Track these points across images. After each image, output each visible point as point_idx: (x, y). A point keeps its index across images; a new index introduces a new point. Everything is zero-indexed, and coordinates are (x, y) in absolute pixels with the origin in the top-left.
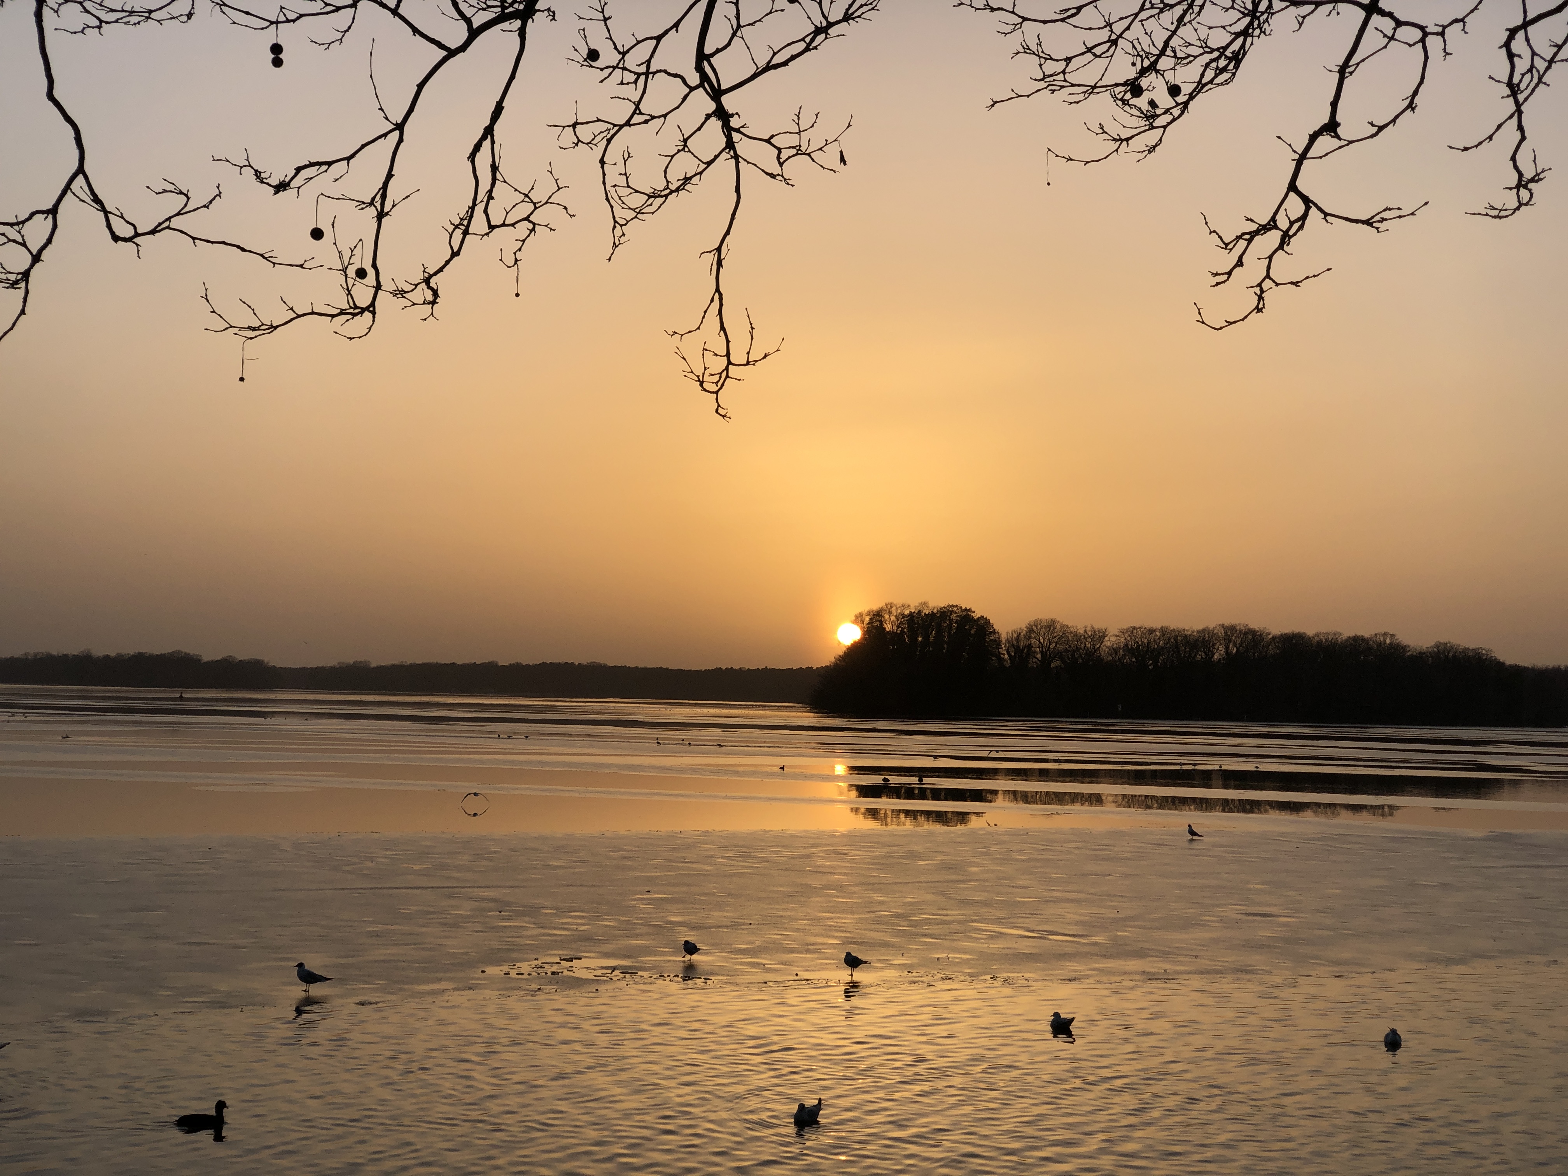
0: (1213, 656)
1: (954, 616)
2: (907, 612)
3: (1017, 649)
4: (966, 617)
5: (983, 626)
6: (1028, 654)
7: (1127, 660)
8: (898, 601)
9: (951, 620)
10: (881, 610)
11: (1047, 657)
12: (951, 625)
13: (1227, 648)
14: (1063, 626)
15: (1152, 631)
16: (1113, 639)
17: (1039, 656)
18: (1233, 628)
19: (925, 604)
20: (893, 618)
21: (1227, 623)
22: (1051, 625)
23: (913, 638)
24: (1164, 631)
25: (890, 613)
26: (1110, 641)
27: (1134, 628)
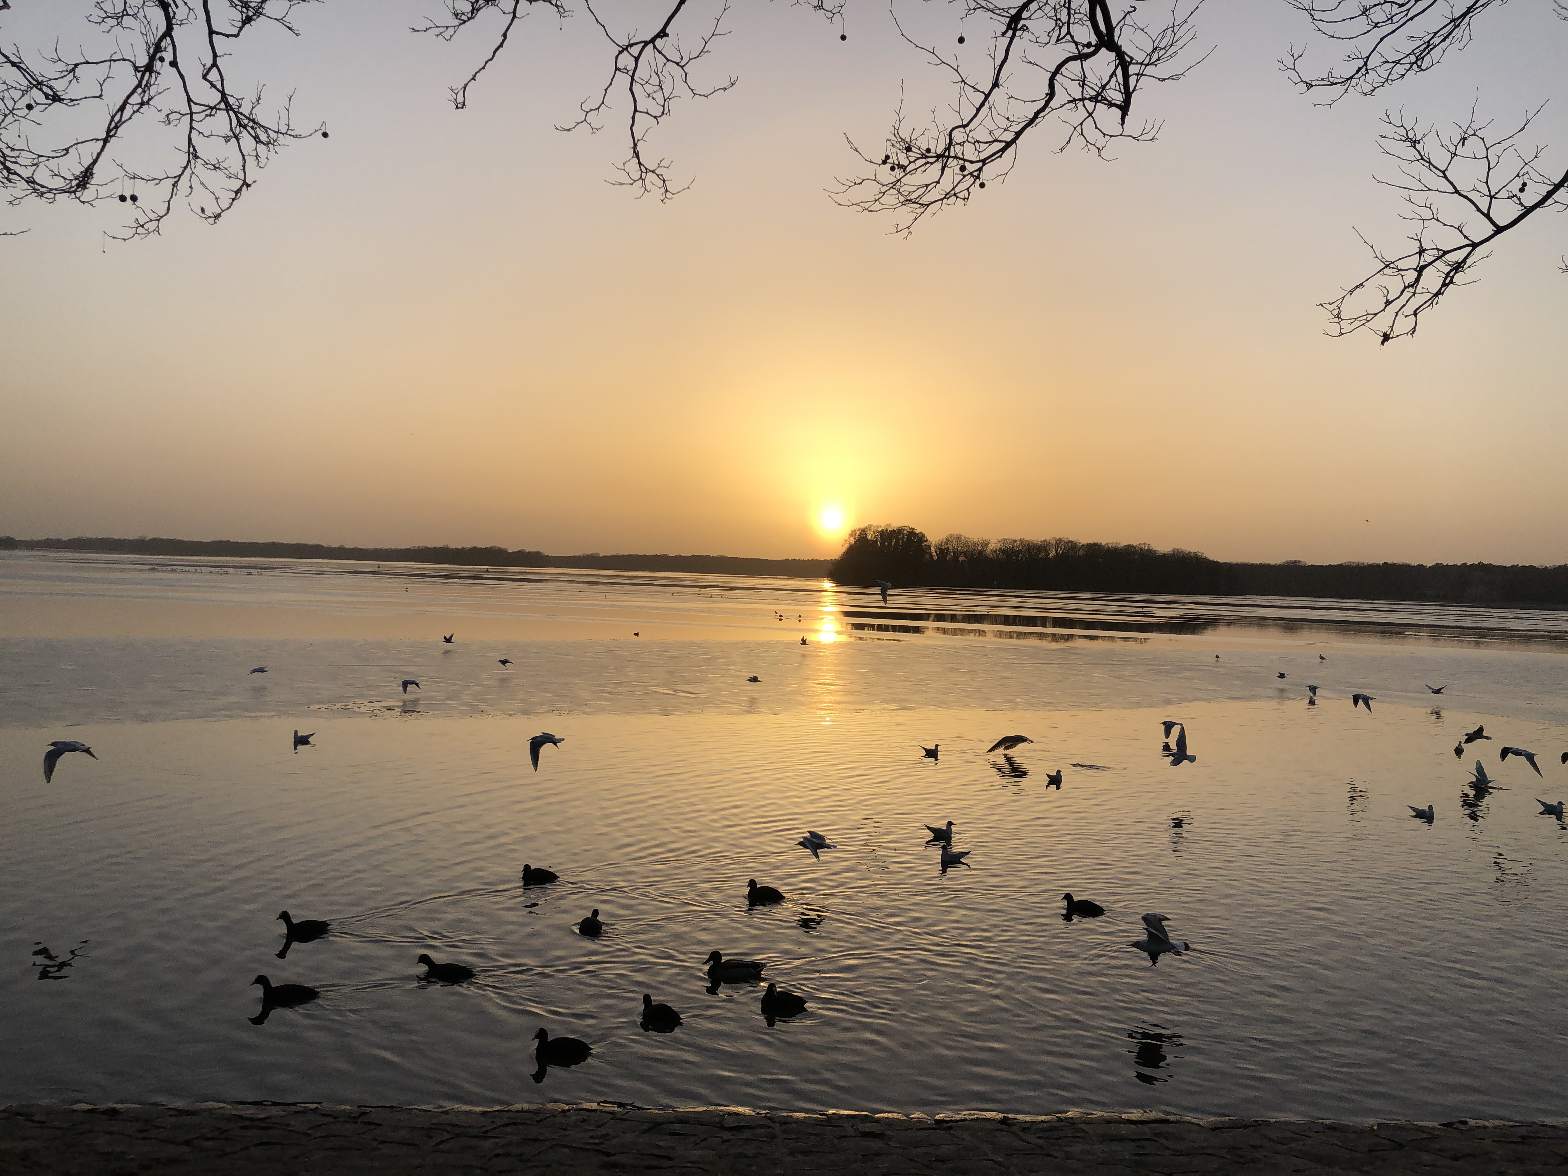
0: (1049, 554)
1: (905, 532)
2: (880, 529)
3: (941, 550)
4: (912, 533)
5: (921, 538)
6: (947, 553)
7: (1001, 556)
8: (874, 523)
9: (903, 534)
10: (866, 528)
11: (956, 555)
12: (903, 536)
13: (1056, 551)
14: (965, 538)
15: (1015, 541)
16: (994, 545)
17: (952, 554)
18: (1060, 540)
19: (889, 525)
20: (872, 533)
21: (1057, 537)
22: (959, 538)
23: (883, 543)
24: (1021, 541)
25: (870, 530)
26: (992, 547)
27: (1005, 539)
